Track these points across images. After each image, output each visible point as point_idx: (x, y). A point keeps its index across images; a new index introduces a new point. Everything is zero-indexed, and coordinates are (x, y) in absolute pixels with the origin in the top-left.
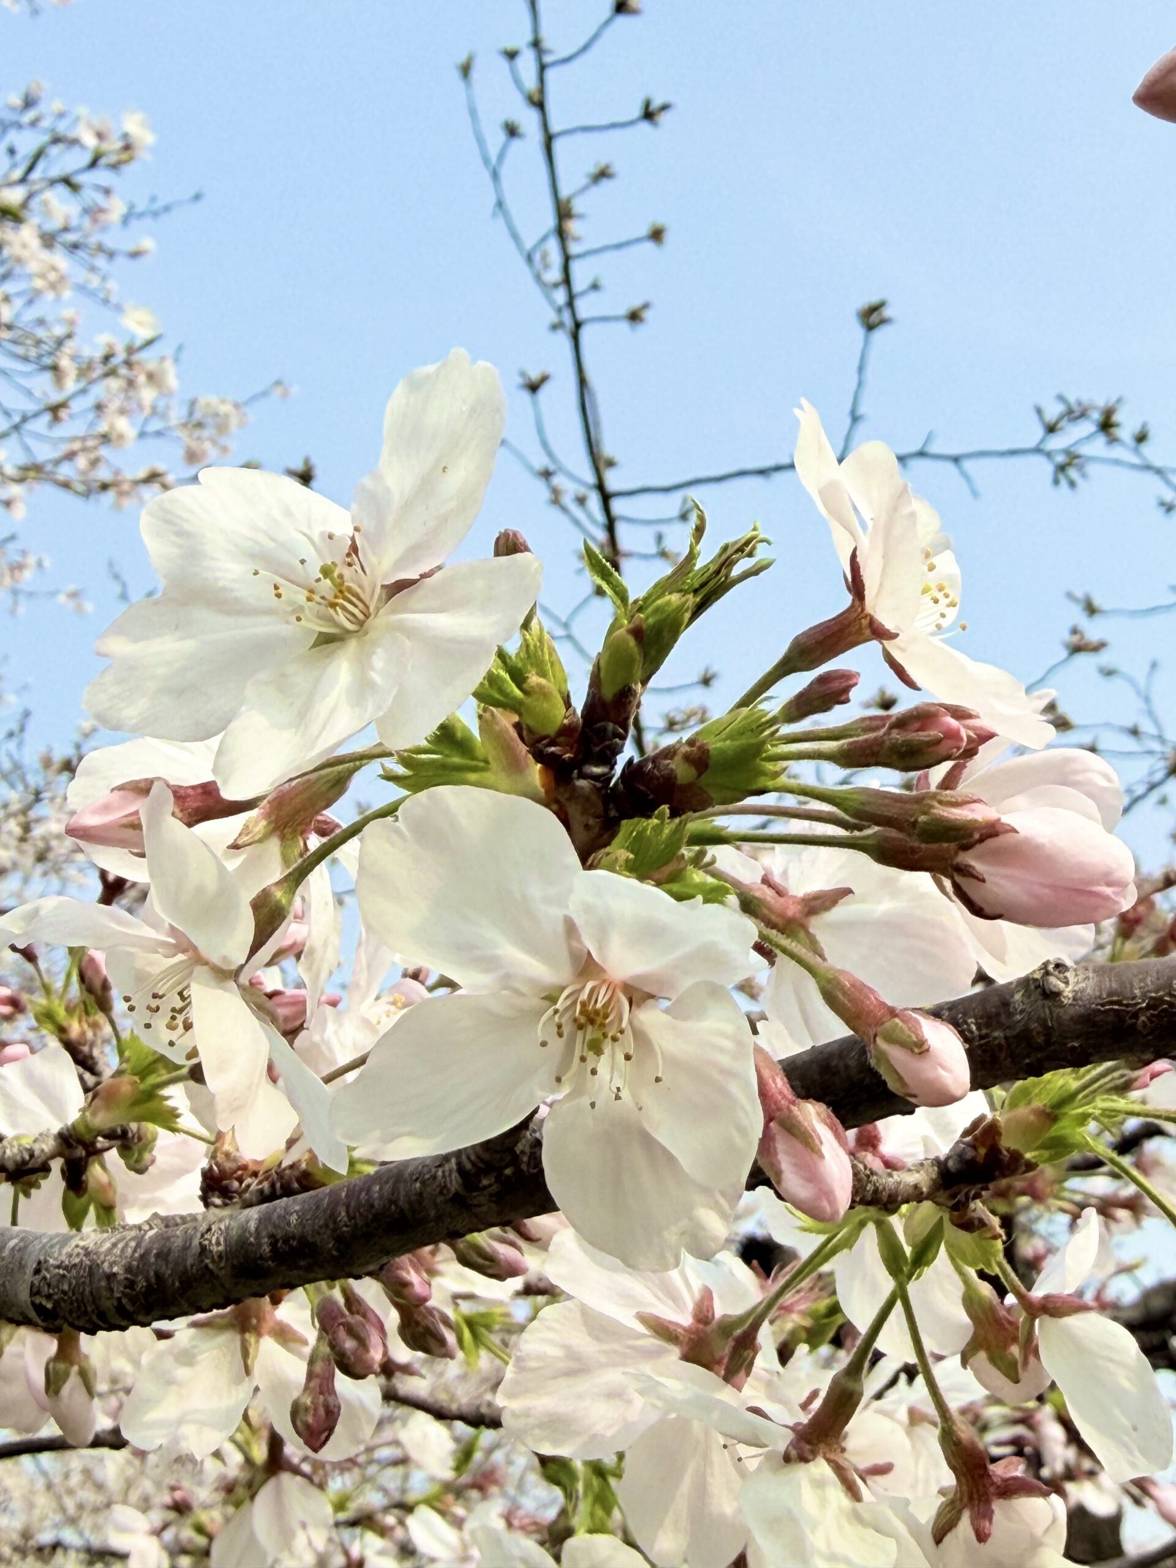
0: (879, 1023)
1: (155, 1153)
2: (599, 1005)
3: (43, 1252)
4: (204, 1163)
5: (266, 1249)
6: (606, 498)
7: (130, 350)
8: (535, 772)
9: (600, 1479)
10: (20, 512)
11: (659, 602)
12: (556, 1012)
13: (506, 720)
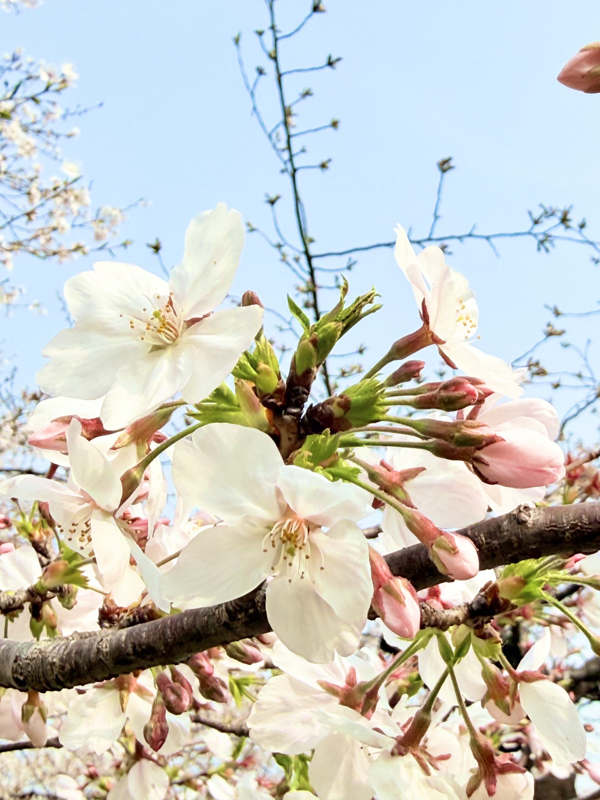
0: (434, 538)
1: (76, 599)
2: (293, 532)
3: (18, 652)
4: (101, 607)
5: (130, 650)
6: (309, 258)
7: (66, 184)
8: (264, 412)
9: (303, 763)
10: (10, 266)
11: (325, 326)
12: (271, 535)
13: (249, 386)
